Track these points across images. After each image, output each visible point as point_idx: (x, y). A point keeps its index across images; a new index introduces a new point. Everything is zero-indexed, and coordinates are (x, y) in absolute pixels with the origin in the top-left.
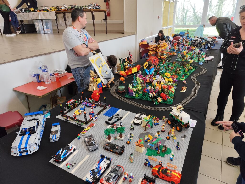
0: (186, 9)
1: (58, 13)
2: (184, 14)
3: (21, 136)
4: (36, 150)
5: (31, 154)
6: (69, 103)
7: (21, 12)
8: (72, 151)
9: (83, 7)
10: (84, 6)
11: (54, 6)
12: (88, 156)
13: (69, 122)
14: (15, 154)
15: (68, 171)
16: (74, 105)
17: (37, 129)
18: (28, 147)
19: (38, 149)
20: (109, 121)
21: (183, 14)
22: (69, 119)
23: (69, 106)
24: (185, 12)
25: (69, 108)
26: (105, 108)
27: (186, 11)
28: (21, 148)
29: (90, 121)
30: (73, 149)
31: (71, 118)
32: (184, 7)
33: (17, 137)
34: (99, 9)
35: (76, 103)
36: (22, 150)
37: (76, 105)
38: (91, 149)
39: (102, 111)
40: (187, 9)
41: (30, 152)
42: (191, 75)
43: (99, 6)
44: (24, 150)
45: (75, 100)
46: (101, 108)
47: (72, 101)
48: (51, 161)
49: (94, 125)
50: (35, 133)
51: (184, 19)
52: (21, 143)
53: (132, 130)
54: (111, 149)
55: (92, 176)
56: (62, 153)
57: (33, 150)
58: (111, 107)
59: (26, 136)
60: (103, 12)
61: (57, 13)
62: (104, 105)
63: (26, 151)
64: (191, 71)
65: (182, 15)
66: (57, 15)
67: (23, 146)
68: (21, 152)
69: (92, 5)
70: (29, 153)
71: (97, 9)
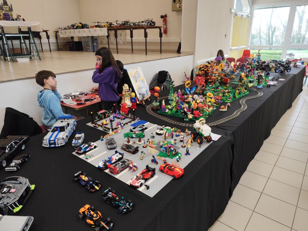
0: (273, 26)
1: (110, 30)
2: (271, 33)
3: (52, 133)
4: (63, 144)
5: (59, 147)
6: (100, 113)
7: (73, 28)
8: (93, 147)
9: (136, 24)
10: (138, 22)
11: (108, 22)
12: (106, 152)
13: (98, 128)
14: (46, 145)
15: (86, 160)
16: (105, 115)
17: (66, 129)
18: (56, 140)
19: (64, 144)
20: (133, 129)
21: (269, 32)
22: (97, 126)
23: (100, 116)
24: (271, 30)
25: (100, 118)
26: (134, 120)
27: (273, 30)
28: (51, 140)
29: (116, 129)
30: (94, 146)
31: (99, 125)
32: (270, 24)
33: (49, 133)
34: (153, 25)
35: (107, 113)
36: (51, 142)
37: (107, 116)
38: (109, 147)
39: (130, 122)
40: (275, 27)
41: (58, 144)
42: (241, 98)
43: (154, 22)
44: (53, 142)
45: (106, 111)
46: (129, 120)
47: (104, 111)
48: (74, 153)
49: (119, 132)
50: (64, 131)
51: (271, 38)
52: (51, 137)
53: (152, 138)
54: (127, 149)
55: (104, 163)
56: (83, 147)
57: (60, 144)
58: (140, 120)
59: (56, 132)
60: (158, 29)
61: (108, 30)
62: (133, 118)
63: (55, 144)
64: (243, 94)
65: (267, 34)
66: (110, 31)
67: (52, 139)
68: (50, 144)
69: (147, 22)
70: (57, 146)
71: (152, 25)
